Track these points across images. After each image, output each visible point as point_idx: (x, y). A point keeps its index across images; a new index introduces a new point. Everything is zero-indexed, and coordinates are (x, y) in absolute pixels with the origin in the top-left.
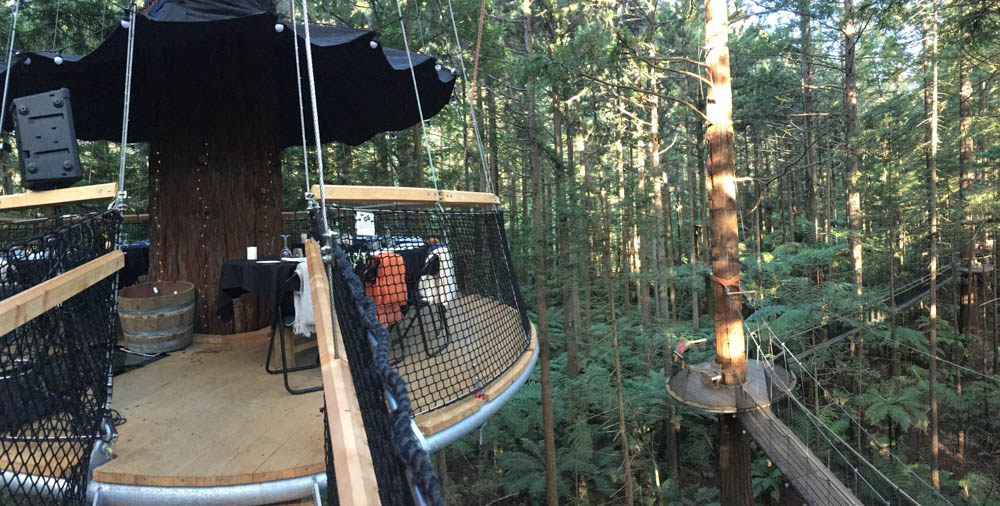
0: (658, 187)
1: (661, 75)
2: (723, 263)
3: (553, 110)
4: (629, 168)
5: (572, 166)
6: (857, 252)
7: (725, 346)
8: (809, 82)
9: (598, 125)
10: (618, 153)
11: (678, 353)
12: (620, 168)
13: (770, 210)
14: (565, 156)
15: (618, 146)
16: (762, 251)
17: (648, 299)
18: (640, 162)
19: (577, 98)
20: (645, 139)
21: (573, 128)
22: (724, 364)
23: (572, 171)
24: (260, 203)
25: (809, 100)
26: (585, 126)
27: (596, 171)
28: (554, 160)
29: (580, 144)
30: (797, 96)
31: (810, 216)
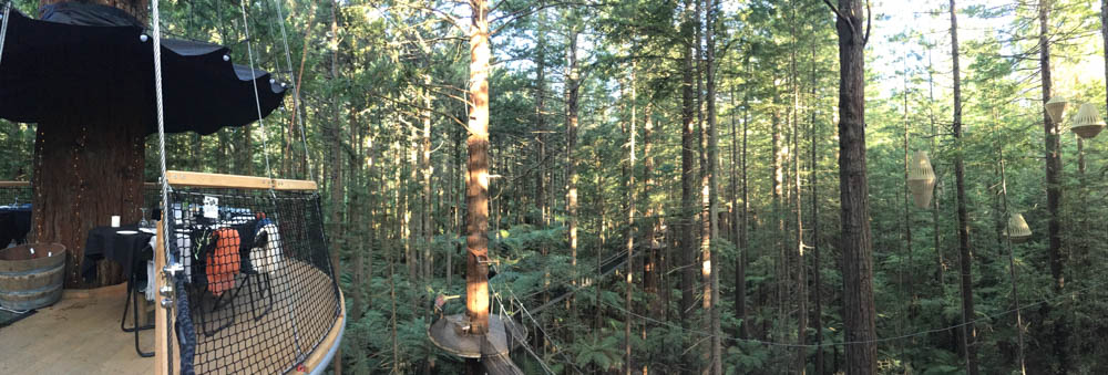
0: (427, 177)
1: (434, 98)
2: (475, 237)
3: (350, 117)
4: (404, 161)
5: (362, 158)
6: (574, 232)
7: (473, 302)
8: (542, 109)
9: (382, 131)
10: (396, 151)
11: (438, 306)
12: (398, 161)
13: (507, 198)
14: (358, 151)
15: (397, 145)
16: (500, 228)
17: (414, 260)
18: (413, 157)
19: (369, 110)
20: (417, 141)
21: (364, 131)
22: (472, 316)
23: (361, 162)
24: (126, 177)
25: (541, 122)
26: (373, 130)
27: (378, 162)
28: (350, 153)
29: (368, 142)
30: (532, 119)
31: (539, 205)
